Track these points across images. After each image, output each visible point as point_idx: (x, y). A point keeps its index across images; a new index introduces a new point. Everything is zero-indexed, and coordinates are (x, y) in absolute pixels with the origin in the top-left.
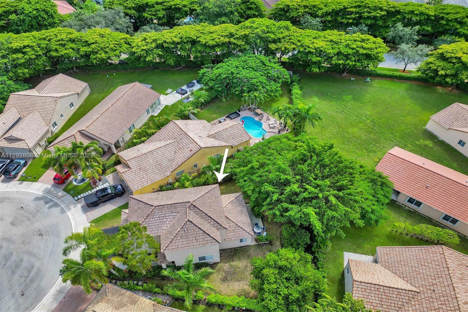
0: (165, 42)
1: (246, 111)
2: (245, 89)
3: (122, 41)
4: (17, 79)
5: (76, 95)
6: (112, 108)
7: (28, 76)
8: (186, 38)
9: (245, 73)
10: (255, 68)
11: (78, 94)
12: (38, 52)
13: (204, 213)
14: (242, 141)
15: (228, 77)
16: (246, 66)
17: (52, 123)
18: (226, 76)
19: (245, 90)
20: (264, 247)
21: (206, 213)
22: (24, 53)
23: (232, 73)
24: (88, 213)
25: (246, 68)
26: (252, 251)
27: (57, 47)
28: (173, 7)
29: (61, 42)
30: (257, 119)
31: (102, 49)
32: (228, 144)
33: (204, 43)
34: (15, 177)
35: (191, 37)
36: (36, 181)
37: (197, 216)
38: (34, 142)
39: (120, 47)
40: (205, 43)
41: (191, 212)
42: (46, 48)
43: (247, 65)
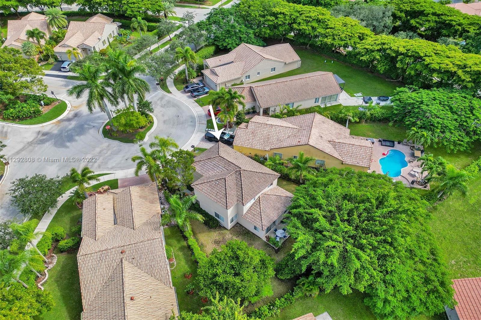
0: (390, 48)
1: (407, 147)
2: (418, 122)
3: (356, 35)
4: (258, 36)
5: (284, 64)
6: (288, 83)
7: (267, 36)
8: (413, 52)
9: (435, 108)
10: (455, 109)
11: (285, 63)
12: (286, 20)
13: (241, 183)
14: (357, 164)
15: (413, 103)
16: (446, 103)
17: (247, 75)
18: (412, 101)
19: (417, 124)
20: (268, 248)
21: (243, 184)
22: (277, 18)
23: (422, 102)
24: (202, 142)
25: (444, 105)
26: (257, 243)
27: (301, 21)
28: (447, 22)
29: (307, 19)
30: (407, 159)
31: (333, 35)
32: (340, 158)
33: (426, 63)
34: (195, 97)
35: (418, 53)
36: (201, 106)
37: (235, 181)
38: (223, 81)
39: (350, 39)
40: (428, 64)
41: (234, 176)
42: (294, 19)
43: (448, 103)
